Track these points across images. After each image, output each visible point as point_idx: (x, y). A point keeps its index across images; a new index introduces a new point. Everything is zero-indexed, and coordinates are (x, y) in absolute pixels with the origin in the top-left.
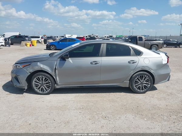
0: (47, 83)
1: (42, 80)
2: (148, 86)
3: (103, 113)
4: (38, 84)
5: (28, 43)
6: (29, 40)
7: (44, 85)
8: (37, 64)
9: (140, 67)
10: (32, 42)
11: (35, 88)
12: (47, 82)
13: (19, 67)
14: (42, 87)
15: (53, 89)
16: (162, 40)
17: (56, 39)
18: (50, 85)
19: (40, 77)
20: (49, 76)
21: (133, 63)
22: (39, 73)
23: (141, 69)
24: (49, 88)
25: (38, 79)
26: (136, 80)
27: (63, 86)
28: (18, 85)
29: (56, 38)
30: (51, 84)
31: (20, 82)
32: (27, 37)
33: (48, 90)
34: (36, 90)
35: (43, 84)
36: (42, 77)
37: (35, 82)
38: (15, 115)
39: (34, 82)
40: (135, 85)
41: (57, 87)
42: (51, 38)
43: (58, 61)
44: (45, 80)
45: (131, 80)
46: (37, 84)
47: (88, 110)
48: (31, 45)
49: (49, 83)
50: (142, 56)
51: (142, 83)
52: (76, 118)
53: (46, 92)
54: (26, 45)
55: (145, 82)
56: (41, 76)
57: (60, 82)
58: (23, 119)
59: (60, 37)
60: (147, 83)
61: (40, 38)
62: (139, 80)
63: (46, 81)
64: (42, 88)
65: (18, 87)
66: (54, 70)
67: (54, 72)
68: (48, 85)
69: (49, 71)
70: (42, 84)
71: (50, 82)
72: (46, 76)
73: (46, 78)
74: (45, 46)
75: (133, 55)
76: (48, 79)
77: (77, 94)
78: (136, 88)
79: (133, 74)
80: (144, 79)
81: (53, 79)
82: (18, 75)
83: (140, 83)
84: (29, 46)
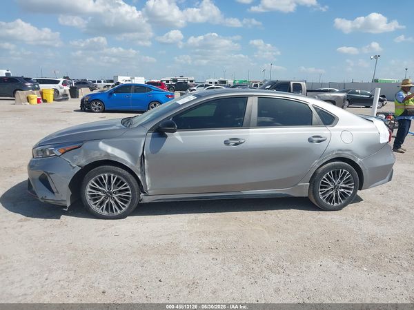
0: (120, 191)
1: (109, 183)
2: (348, 193)
3: (268, 259)
4: (100, 193)
5: (32, 96)
6: (34, 89)
7: (114, 196)
8: (97, 145)
9: (333, 151)
10: (42, 94)
11: (91, 203)
12: (121, 188)
13: (51, 152)
14: (109, 200)
15: (135, 205)
16: (337, 90)
17: (96, 86)
18: (128, 194)
19: (105, 177)
20: (126, 173)
21: (319, 141)
22: (101, 167)
23: (335, 157)
24: (126, 202)
25: (100, 182)
26: (324, 179)
27: (160, 197)
28: (50, 198)
29: (96, 83)
30: (130, 192)
31: (55, 190)
32: (28, 80)
33: (123, 206)
34: (94, 207)
35: (111, 194)
36: (110, 177)
37: (92, 188)
38: (59, 272)
39: (89, 189)
40: (321, 192)
41: (146, 199)
42: (83, 83)
43: (149, 139)
44: (115, 183)
45: (313, 180)
46: (96, 192)
47: (230, 252)
48: (41, 101)
49: (127, 190)
50: (336, 127)
51: (336, 188)
52: (209, 272)
53: (119, 212)
54: (28, 99)
55: (343, 185)
56: (106, 175)
57: (153, 189)
58: (82, 281)
59: (104, 82)
60: (347, 186)
61: (60, 84)
62: (330, 180)
63: (119, 186)
64: (107, 204)
65: (49, 203)
66: (139, 159)
67: (139, 166)
68: (123, 195)
69: (126, 162)
70: (109, 195)
71: (128, 187)
72: (119, 174)
73: (118, 180)
74: (76, 103)
75: (318, 125)
76: (124, 180)
77: (192, 216)
78: (324, 198)
79: (318, 166)
80: (341, 179)
81: (135, 181)
82: (49, 172)
83: (332, 187)
84: (35, 101)
